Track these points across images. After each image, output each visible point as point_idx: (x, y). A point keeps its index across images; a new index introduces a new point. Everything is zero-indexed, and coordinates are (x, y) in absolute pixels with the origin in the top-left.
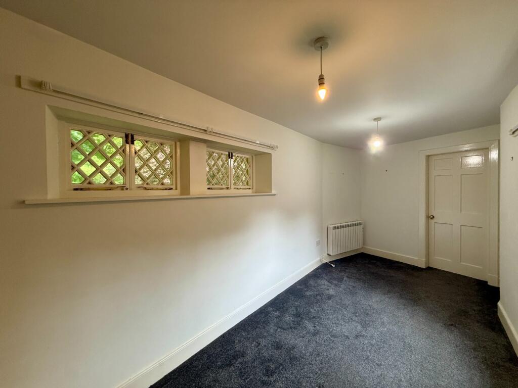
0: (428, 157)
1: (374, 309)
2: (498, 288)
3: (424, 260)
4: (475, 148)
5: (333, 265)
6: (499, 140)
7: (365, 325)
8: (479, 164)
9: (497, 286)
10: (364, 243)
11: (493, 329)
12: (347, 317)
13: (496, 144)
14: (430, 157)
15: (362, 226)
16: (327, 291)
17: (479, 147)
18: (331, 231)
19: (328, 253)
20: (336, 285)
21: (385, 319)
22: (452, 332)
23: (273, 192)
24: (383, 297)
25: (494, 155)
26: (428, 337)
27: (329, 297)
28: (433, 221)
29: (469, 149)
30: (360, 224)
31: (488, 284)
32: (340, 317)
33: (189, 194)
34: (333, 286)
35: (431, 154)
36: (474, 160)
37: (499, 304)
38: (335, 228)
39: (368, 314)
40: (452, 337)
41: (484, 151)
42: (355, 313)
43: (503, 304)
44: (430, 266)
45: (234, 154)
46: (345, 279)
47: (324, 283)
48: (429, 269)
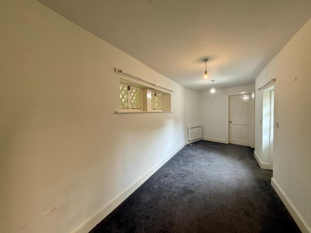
0: (229, 96)
1: (212, 158)
2: (254, 148)
3: (228, 140)
4: (247, 93)
5: (191, 145)
6: (255, 91)
7: (211, 162)
8: (248, 100)
9: (254, 147)
10: (202, 135)
11: (253, 159)
12: (203, 161)
13: (254, 92)
14: (230, 96)
15: (202, 127)
16: (193, 154)
17: (248, 93)
18: (190, 130)
19: (188, 140)
20: (195, 152)
21: (217, 160)
22: (240, 161)
23: (171, 111)
24: (215, 154)
25: (253, 96)
26: (233, 163)
27: (194, 156)
28: (231, 124)
29: (244, 93)
30: (201, 126)
31: (251, 147)
32: (201, 161)
33: (147, 111)
34: (194, 152)
35: (231, 95)
36: (246, 98)
37: (254, 152)
38: (191, 128)
39: (211, 159)
40: (240, 162)
41: (250, 94)
42: (206, 159)
43: (256, 152)
44: (230, 143)
45: (157, 94)
46: (198, 149)
47: (190, 152)
48: (229, 144)
